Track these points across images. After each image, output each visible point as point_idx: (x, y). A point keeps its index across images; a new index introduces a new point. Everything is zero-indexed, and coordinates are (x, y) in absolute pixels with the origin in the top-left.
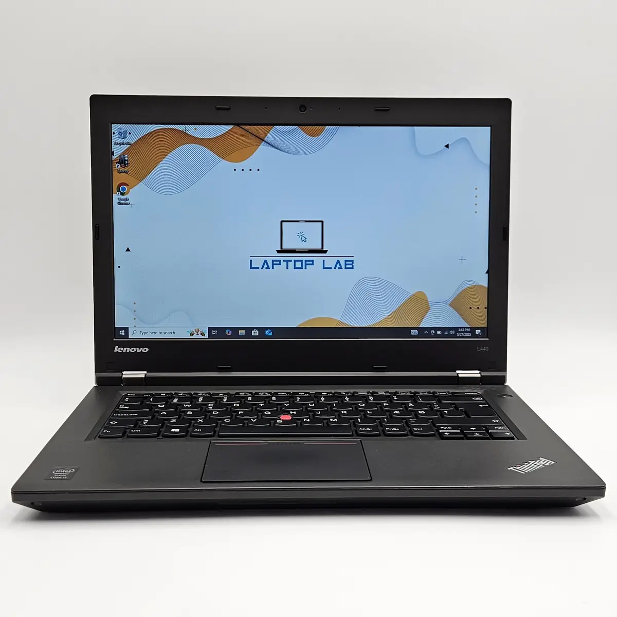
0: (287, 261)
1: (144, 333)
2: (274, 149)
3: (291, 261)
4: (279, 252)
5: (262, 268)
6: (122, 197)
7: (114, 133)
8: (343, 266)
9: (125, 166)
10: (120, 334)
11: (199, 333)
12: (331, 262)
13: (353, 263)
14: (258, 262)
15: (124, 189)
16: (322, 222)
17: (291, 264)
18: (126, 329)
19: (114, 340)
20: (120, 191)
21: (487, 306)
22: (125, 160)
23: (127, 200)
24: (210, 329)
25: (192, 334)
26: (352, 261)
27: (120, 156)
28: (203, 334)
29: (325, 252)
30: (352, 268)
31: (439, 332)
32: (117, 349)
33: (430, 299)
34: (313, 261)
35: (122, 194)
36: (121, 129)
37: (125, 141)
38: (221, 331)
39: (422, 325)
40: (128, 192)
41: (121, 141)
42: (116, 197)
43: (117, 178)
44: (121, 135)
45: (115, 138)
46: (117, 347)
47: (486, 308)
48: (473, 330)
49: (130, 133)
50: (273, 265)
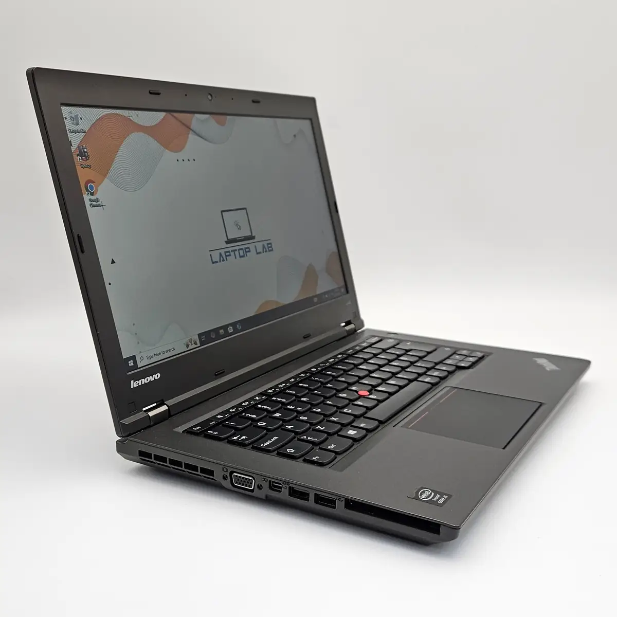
0: (234, 251)
1: (150, 358)
2: (199, 138)
3: (236, 250)
4: (227, 242)
5: (220, 261)
6: (93, 198)
7: (66, 118)
8: (267, 249)
9: (87, 160)
11: (193, 342)
13: (272, 245)
15: (92, 188)
17: (237, 254)
18: (133, 358)
19: (129, 373)
20: (89, 191)
22: (85, 152)
23: (97, 200)
25: (188, 346)
27: (78, 147)
32: (134, 384)
35: (92, 194)
36: (71, 112)
37: (79, 128)
39: (318, 293)
40: (97, 190)
41: (75, 128)
42: (87, 198)
43: (83, 175)
44: (74, 121)
46: (132, 381)
49: (81, 119)
50: (226, 256)
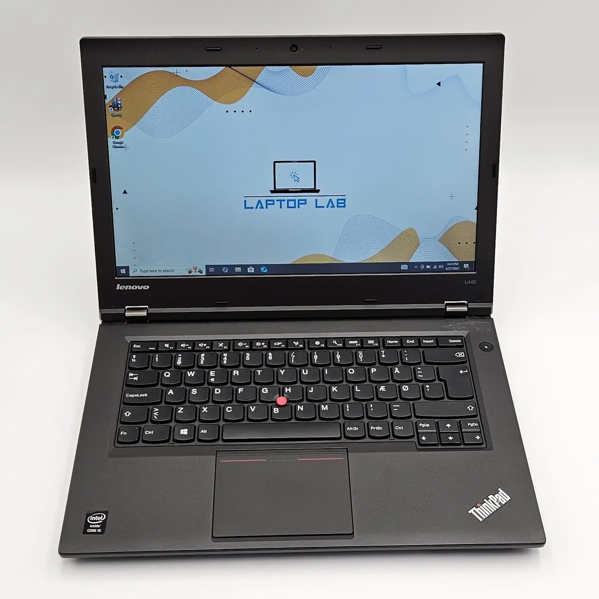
0: (281, 201)
1: (144, 271)
2: (265, 89)
3: (284, 200)
4: (272, 192)
5: (256, 208)
6: (117, 141)
7: (105, 77)
8: (335, 204)
9: (118, 110)
10: (122, 272)
11: (197, 271)
12: (323, 201)
13: (345, 201)
14: (252, 202)
15: (118, 133)
16: (315, 162)
17: (284, 204)
18: (127, 268)
19: (116, 278)
20: (114, 135)
21: (475, 242)
22: (118, 104)
23: (121, 143)
24: (208, 267)
25: (190, 272)
26: (344, 200)
27: (113, 99)
28: (201, 272)
29: (318, 191)
30: (344, 206)
31: (428, 267)
32: (119, 287)
33: (420, 235)
34: (305, 200)
35: (117, 138)
36: (112, 72)
37: (117, 84)
38: (218, 268)
40: (122, 136)
41: (113, 84)
42: (111, 140)
43: (111, 122)
44: (113, 78)
45: (107, 82)
46: (118, 285)
47: (474, 243)
48: (461, 264)
49: (121, 77)
50: (267, 204)
